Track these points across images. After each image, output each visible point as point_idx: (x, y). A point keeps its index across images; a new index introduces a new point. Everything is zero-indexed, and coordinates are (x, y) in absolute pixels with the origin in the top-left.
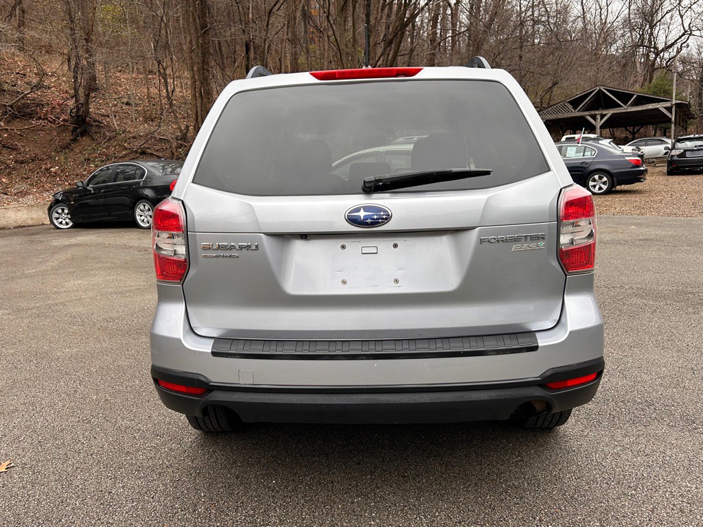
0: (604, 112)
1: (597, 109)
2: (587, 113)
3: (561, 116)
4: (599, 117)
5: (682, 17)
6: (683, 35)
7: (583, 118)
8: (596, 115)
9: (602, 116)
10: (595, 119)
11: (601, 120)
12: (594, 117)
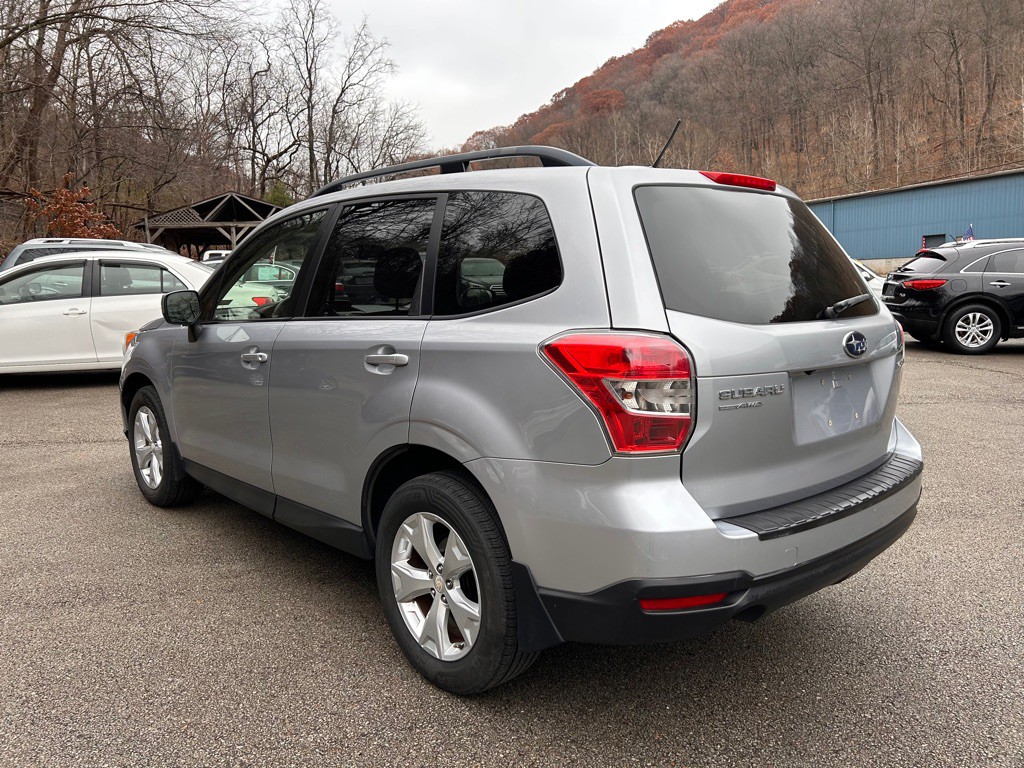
0: (240, 225)
1: (231, 221)
2: (219, 224)
3: (185, 225)
4: (233, 230)
5: (290, 124)
6: (293, 144)
7: (214, 230)
8: (230, 227)
9: (238, 230)
10: (230, 233)
11: (237, 233)
12: (228, 230)
